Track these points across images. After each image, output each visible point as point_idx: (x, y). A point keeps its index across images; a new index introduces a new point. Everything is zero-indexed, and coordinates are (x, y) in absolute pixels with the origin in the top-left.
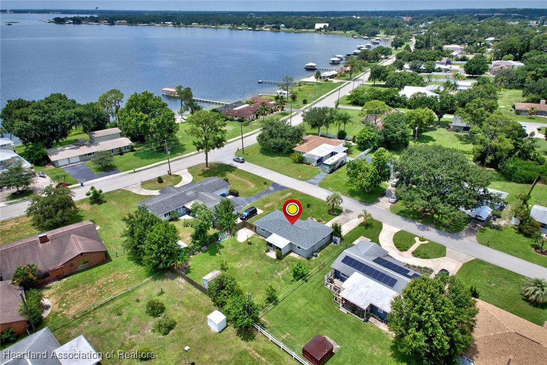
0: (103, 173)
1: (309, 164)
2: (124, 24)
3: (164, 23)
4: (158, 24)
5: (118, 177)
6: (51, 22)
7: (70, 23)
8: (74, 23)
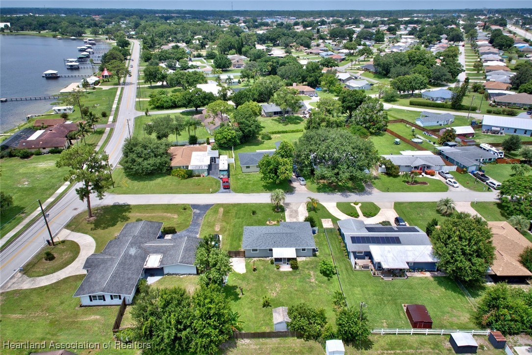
1: (199, 176)
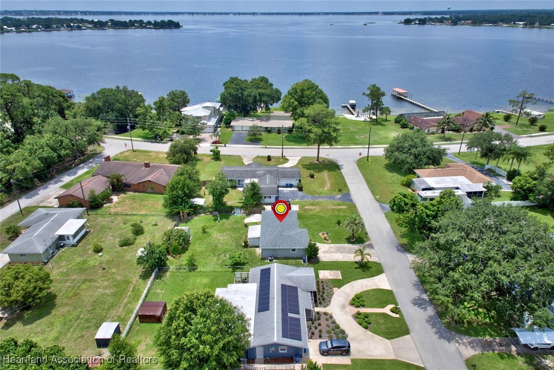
0: (249, 142)
2: (468, 24)
3: (515, 23)
4: (507, 24)
5: (252, 148)
6: (401, 23)
7: (415, 24)
8: (419, 24)
